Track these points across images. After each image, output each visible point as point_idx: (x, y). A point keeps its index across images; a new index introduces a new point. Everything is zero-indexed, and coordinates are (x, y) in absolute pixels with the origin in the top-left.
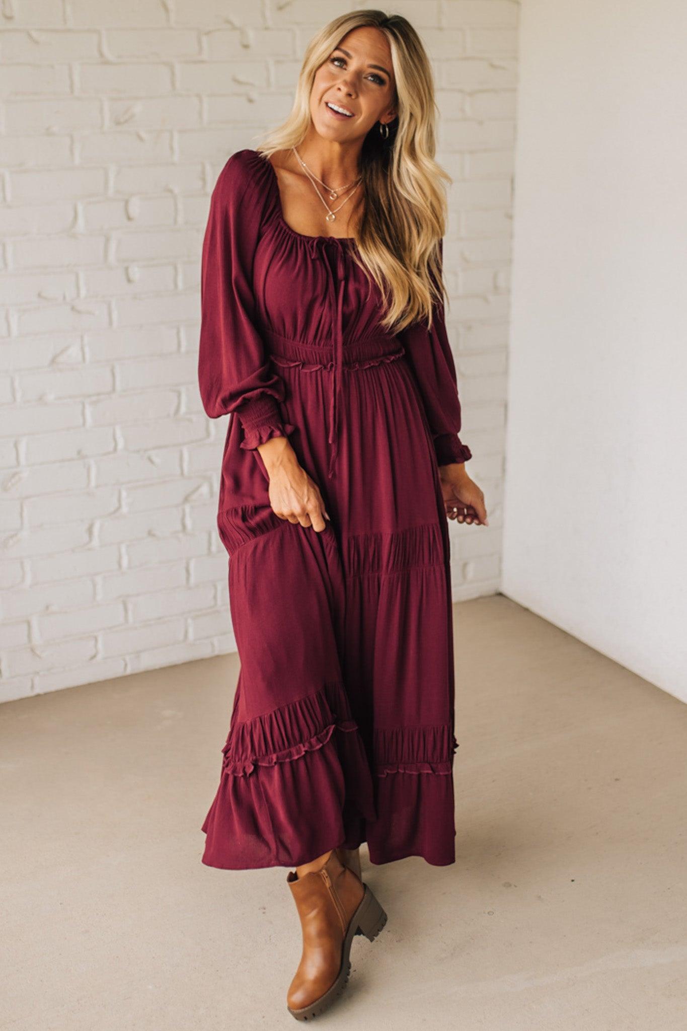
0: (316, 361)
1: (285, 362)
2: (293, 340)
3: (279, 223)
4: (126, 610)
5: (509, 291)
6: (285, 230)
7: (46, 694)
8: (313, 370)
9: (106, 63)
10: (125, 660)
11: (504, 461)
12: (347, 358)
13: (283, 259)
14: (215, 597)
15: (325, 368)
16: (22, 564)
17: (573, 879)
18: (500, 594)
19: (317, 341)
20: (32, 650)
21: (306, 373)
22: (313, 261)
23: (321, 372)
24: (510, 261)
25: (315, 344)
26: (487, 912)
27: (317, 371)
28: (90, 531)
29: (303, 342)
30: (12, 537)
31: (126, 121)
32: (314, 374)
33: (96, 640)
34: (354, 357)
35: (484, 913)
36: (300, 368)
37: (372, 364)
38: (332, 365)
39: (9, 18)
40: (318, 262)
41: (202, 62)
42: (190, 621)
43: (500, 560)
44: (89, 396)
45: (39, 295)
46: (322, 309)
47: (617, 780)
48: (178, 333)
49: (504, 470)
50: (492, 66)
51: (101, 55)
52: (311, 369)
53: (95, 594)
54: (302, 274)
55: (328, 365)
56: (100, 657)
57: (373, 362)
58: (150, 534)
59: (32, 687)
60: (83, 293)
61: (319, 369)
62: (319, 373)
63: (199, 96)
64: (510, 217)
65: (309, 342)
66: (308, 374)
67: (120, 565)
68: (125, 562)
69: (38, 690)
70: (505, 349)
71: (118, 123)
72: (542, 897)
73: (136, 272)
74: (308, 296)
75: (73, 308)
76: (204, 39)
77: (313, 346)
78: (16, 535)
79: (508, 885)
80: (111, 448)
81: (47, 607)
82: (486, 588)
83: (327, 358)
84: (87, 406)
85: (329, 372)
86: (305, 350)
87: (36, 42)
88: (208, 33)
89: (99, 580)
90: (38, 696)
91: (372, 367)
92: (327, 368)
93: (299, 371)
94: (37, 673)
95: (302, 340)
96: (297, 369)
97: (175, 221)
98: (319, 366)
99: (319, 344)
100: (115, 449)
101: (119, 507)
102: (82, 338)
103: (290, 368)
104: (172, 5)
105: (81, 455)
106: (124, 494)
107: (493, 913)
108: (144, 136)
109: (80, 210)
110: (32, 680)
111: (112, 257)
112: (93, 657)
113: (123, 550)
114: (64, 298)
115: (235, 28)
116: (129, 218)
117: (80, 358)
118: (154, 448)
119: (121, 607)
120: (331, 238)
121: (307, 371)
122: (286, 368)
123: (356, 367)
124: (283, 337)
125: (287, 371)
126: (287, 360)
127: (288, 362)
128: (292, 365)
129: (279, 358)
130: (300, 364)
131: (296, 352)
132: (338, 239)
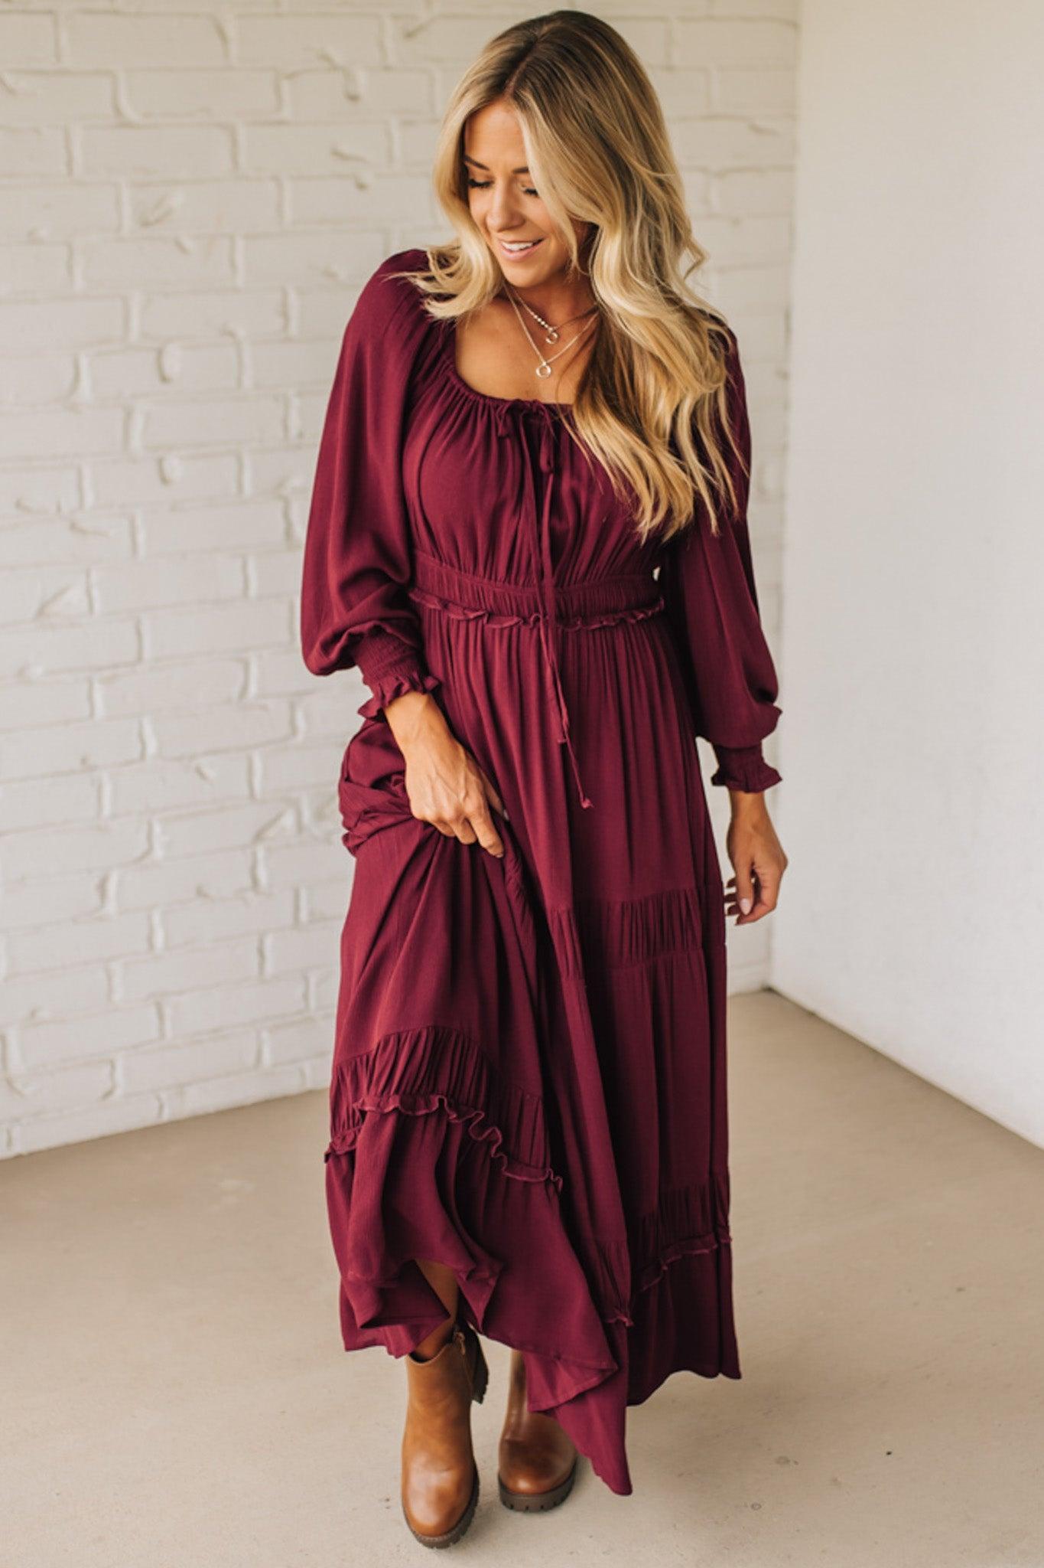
0: (512, 610)
1: (461, 611)
2: (474, 573)
3: (448, 379)
4: (161, 1016)
6: (459, 390)
7: (31, 1154)
8: (505, 625)
9: (127, 125)
10: (159, 1099)
12: (563, 609)
13: (449, 437)
14: (306, 997)
15: (526, 622)
17: (890, 1450)
18: (770, 990)
19: (513, 576)
20: (10, 1083)
21: (494, 630)
22: (501, 440)
23: (519, 630)
24: (785, 448)
25: (509, 582)
26: (749, 1505)
27: (511, 627)
28: (102, 887)
29: (490, 578)
31: (158, 221)
32: (506, 632)
33: (113, 1065)
34: (575, 608)
35: (746, 1506)
36: (485, 620)
37: (605, 623)
38: (537, 620)
40: (508, 442)
41: (281, 123)
42: (265, 1035)
44: (100, 669)
45: (18, 504)
46: (516, 521)
47: (960, 1290)
48: (244, 567)
50: (757, 130)
51: (118, 111)
52: (502, 624)
53: (110, 991)
54: (479, 461)
55: (530, 617)
56: (118, 1092)
57: (607, 620)
58: (201, 893)
59: (9, 1143)
60: (90, 499)
61: (516, 624)
62: (515, 630)
63: (277, 179)
64: (784, 376)
65: (499, 578)
66: (497, 631)
67: (151, 945)
68: (159, 939)
69: (19, 1148)
71: (146, 224)
72: (839, 1479)
73: (175, 467)
74: (490, 499)
75: (73, 527)
76: (286, 86)
77: (507, 584)
79: (784, 1461)
80: (136, 755)
81: (33, 1014)
82: (746, 979)
83: (529, 606)
84: (97, 686)
85: (532, 629)
86: (494, 592)
87: (11, 91)
88: (291, 76)
89: (116, 967)
90: (19, 1157)
91: (604, 627)
92: (529, 624)
93: (483, 626)
94: (17, 1120)
95: (488, 572)
96: (480, 622)
97: (239, 383)
98: (516, 620)
99: (516, 583)
100: (143, 755)
101: (149, 851)
102: (88, 575)
103: (468, 621)
104: (231, 31)
105: (86, 765)
106: (157, 829)
107: (760, 1507)
108: (189, 244)
109: (84, 362)
110: (9, 1132)
111: (137, 442)
112: (108, 1094)
113: (157, 919)
114: (59, 509)
115: (334, 68)
116: (164, 379)
117: (85, 608)
118: (207, 753)
119: (152, 1011)
120: (535, 402)
121: (497, 627)
122: (462, 621)
123: (577, 625)
124: (457, 570)
125: (463, 625)
126: (464, 609)
127: (466, 611)
128: (472, 616)
129: (450, 604)
130: (484, 615)
131: (478, 594)
132: (545, 405)
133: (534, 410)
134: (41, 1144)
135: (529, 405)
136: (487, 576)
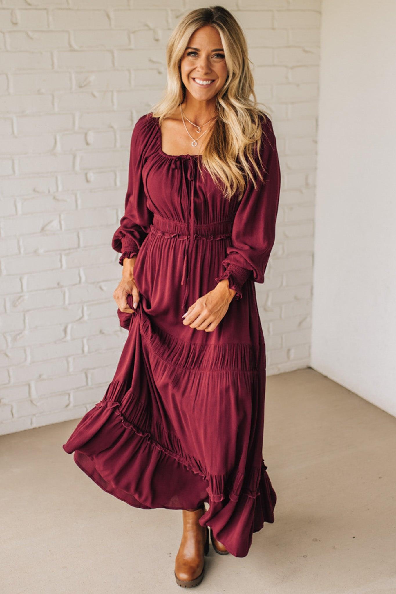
0: (187, 233)
4: (87, 377)
5: (315, 186)
7: (40, 428)
9: (74, 51)
10: (86, 407)
11: (312, 288)
13: (155, 170)
15: (193, 237)
16: (25, 350)
17: (354, 536)
18: (310, 368)
20: (32, 401)
21: (180, 241)
22: (173, 170)
24: (316, 168)
26: (303, 556)
28: (65, 330)
30: (19, 334)
31: (85, 86)
32: (185, 241)
33: (69, 395)
34: (211, 232)
35: (301, 556)
36: (177, 238)
39: (15, 24)
40: (176, 170)
41: (131, 50)
43: (310, 347)
44: (64, 250)
45: (34, 190)
47: (380, 478)
48: (117, 212)
49: (312, 294)
50: (305, 51)
51: (70, 45)
52: (183, 238)
53: (68, 368)
54: (164, 178)
56: (71, 405)
58: (101, 332)
59: (31, 423)
60: (60, 189)
63: (129, 70)
64: (316, 142)
66: (182, 242)
67: (83, 351)
68: (86, 349)
69: (35, 425)
70: (312, 221)
71: (81, 87)
72: (336, 547)
73: (92, 176)
75: (54, 198)
76: (132, 36)
78: (21, 333)
79: (315, 540)
80: (77, 282)
81: (40, 376)
82: (301, 364)
84: (63, 256)
86: (181, 226)
87: (31, 38)
88: (134, 32)
89: (70, 359)
90: (35, 428)
91: (222, 239)
93: (176, 240)
94: (34, 415)
97: (115, 146)
98: (188, 237)
100: (80, 282)
101: (82, 317)
102: (60, 216)
103: (171, 238)
104: (112, 15)
105: (59, 285)
106: (85, 308)
107: (307, 556)
108: (96, 94)
109: (58, 139)
110: (31, 419)
111: (77, 167)
112: (68, 406)
113: (85, 341)
114: (49, 192)
115: (150, 29)
116: (88, 144)
117: (59, 228)
118: (104, 281)
119: (84, 375)
120: (188, 155)
122: (169, 238)
123: (211, 239)
124: (168, 220)
125: (169, 240)
127: (171, 235)
128: (173, 236)
129: (165, 233)
131: (175, 227)
133: (188, 158)
134: (44, 424)
135: (186, 157)
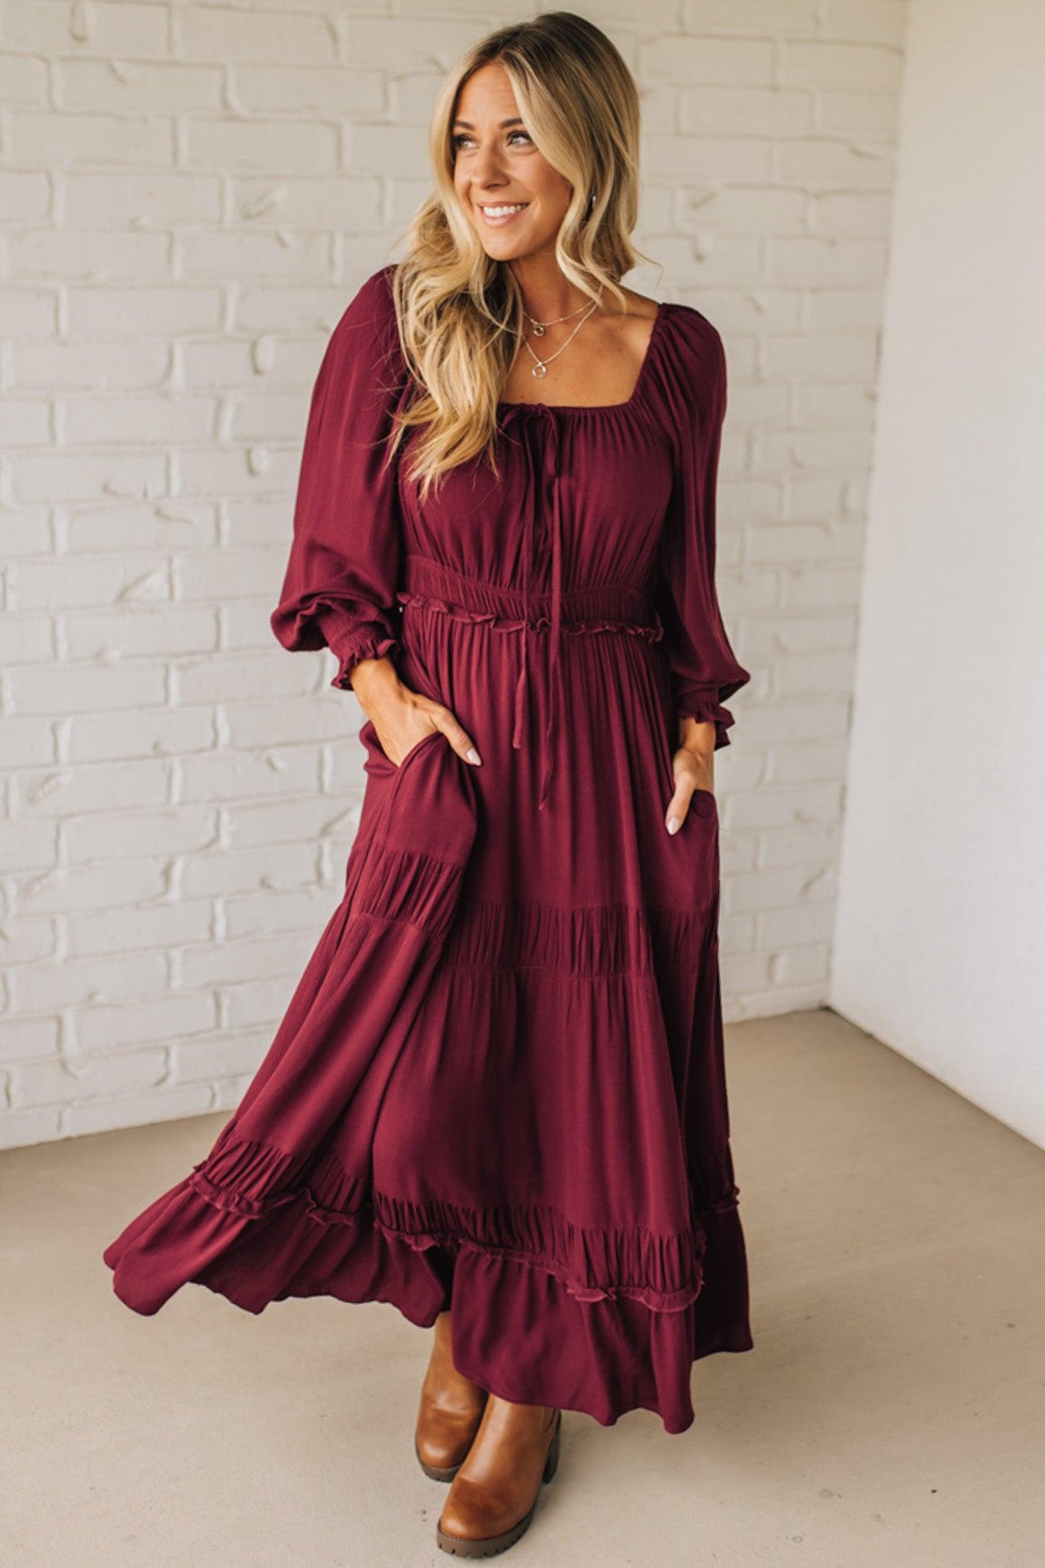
0: (518, 615)
1: (466, 614)
2: (478, 579)
4: (218, 1007)
5: (864, 517)
7: (81, 1138)
8: (512, 630)
9: (233, 118)
10: (212, 1088)
11: (844, 790)
12: (568, 613)
15: (533, 627)
16: (53, 923)
17: (935, 1489)
18: (827, 1009)
19: (517, 581)
20: (63, 1064)
21: (501, 634)
23: (526, 634)
24: (869, 469)
25: (514, 588)
26: (790, 1537)
27: (519, 632)
28: (167, 874)
29: (495, 584)
30: (39, 879)
31: (259, 214)
32: (513, 637)
33: (167, 1052)
34: (579, 612)
35: (787, 1538)
36: (492, 624)
37: (607, 628)
38: (543, 624)
39: (80, 39)
41: (387, 124)
43: (830, 953)
44: (177, 655)
45: (105, 488)
47: (1010, 1325)
49: (842, 807)
50: (857, 153)
51: (226, 105)
52: (508, 628)
53: (169, 978)
55: (537, 622)
56: (172, 1080)
57: (610, 625)
58: (264, 883)
59: (60, 1125)
60: (176, 487)
61: (524, 630)
63: (379, 179)
64: (873, 397)
65: (503, 584)
66: (504, 636)
67: (212, 934)
68: (220, 929)
69: (68, 1131)
70: (852, 610)
71: (247, 216)
72: (883, 1516)
73: (263, 458)
75: (158, 512)
76: (393, 88)
77: (511, 589)
78: (46, 876)
79: (827, 1493)
80: (208, 743)
81: (91, 997)
82: (804, 997)
83: (535, 611)
84: (173, 672)
85: (539, 633)
86: (499, 596)
87: (121, 80)
88: (399, 78)
89: (176, 954)
90: (68, 1140)
91: (608, 631)
92: (536, 628)
93: (490, 630)
94: (69, 1102)
95: (493, 579)
96: (486, 626)
98: (523, 624)
99: (521, 587)
100: (215, 744)
101: (215, 840)
102: (170, 561)
103: (474, 624)
104: (342, 29)
105: (158, 751)
106: (225, 818)
107: (802, 1540)
108: (288, 237)
109: (178, 353)
110: (60, 1114)
111: (226, 433)
112: (161, 1081)
113: (219, 908)
114: (145, 494)
116: (257, 371)
117: (166, 593)
118: (279, 745)
119: (210, 1002)
120: (540, 405)
121: (502, 631)
122: (468, 624)
123: (581, 629)
124: (460, 574)
125: (468, 630)
126: (471, 612)
127: (472, 615)
128: (479, 619)
129: (456, 608)
130: (492, 619)
131: (483, 597)
132: (551, 409)
133: (540, 413)
134: (93, 1129)
135: (534, 409)
136: (492, 581)
